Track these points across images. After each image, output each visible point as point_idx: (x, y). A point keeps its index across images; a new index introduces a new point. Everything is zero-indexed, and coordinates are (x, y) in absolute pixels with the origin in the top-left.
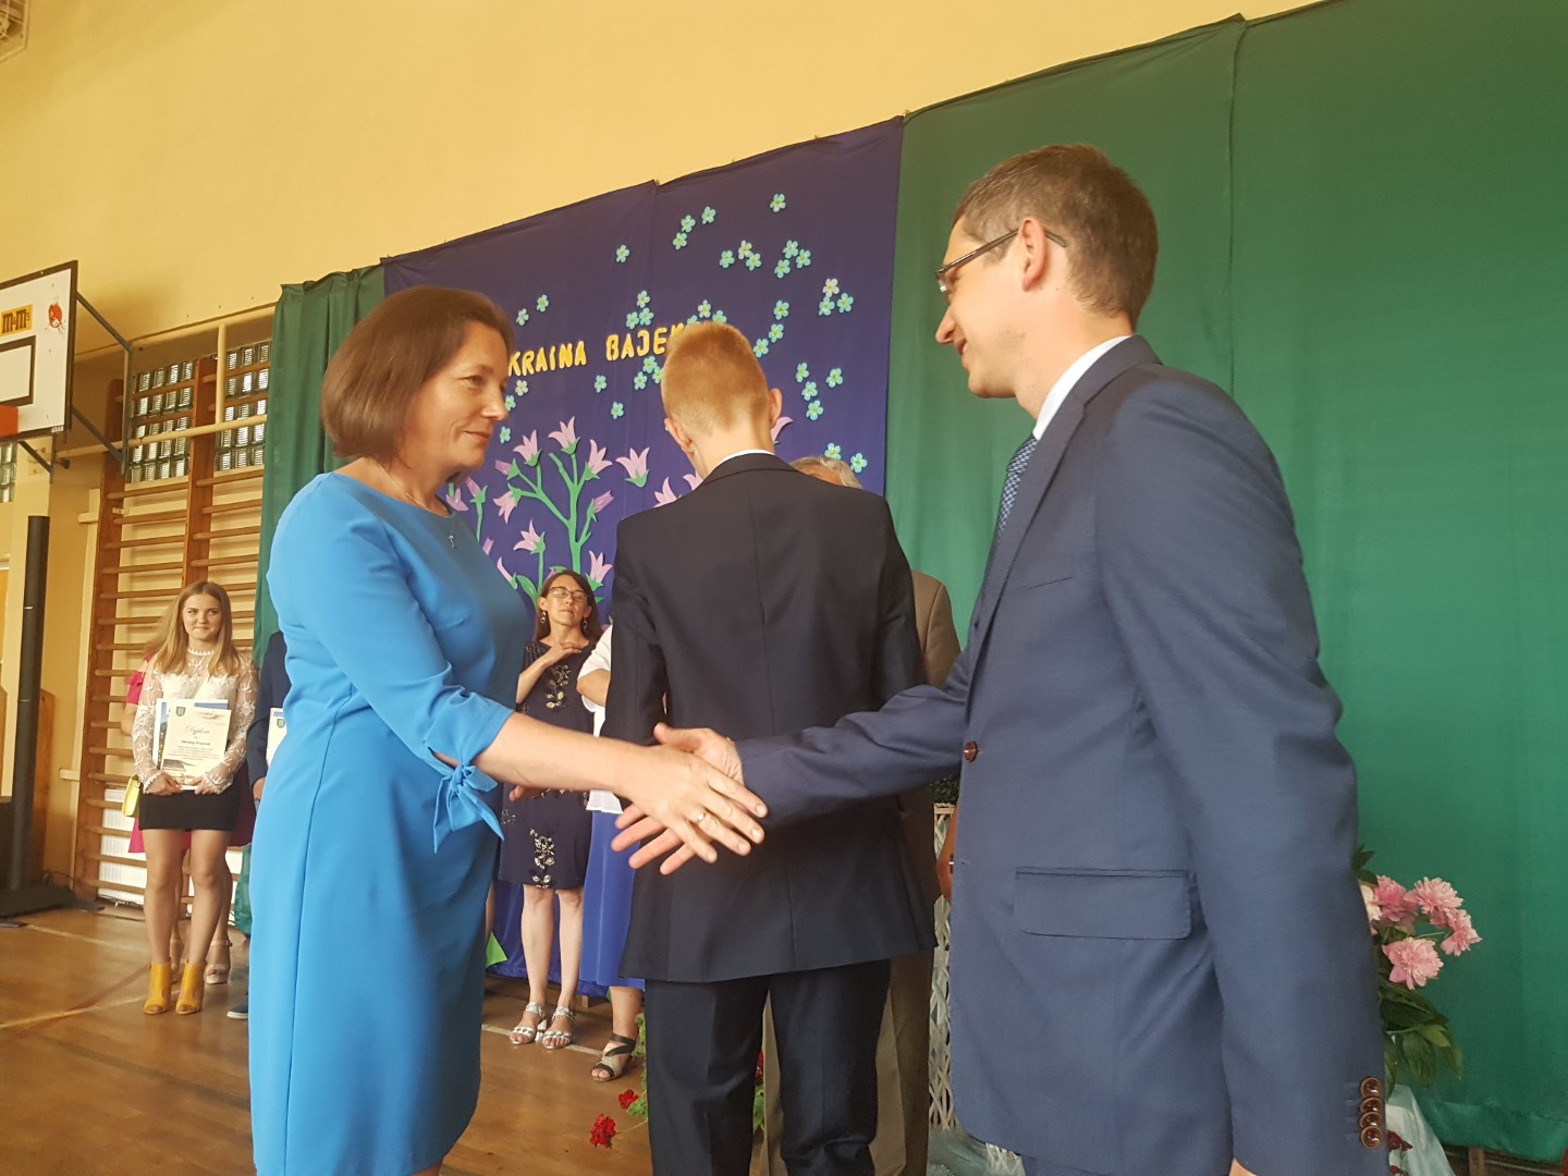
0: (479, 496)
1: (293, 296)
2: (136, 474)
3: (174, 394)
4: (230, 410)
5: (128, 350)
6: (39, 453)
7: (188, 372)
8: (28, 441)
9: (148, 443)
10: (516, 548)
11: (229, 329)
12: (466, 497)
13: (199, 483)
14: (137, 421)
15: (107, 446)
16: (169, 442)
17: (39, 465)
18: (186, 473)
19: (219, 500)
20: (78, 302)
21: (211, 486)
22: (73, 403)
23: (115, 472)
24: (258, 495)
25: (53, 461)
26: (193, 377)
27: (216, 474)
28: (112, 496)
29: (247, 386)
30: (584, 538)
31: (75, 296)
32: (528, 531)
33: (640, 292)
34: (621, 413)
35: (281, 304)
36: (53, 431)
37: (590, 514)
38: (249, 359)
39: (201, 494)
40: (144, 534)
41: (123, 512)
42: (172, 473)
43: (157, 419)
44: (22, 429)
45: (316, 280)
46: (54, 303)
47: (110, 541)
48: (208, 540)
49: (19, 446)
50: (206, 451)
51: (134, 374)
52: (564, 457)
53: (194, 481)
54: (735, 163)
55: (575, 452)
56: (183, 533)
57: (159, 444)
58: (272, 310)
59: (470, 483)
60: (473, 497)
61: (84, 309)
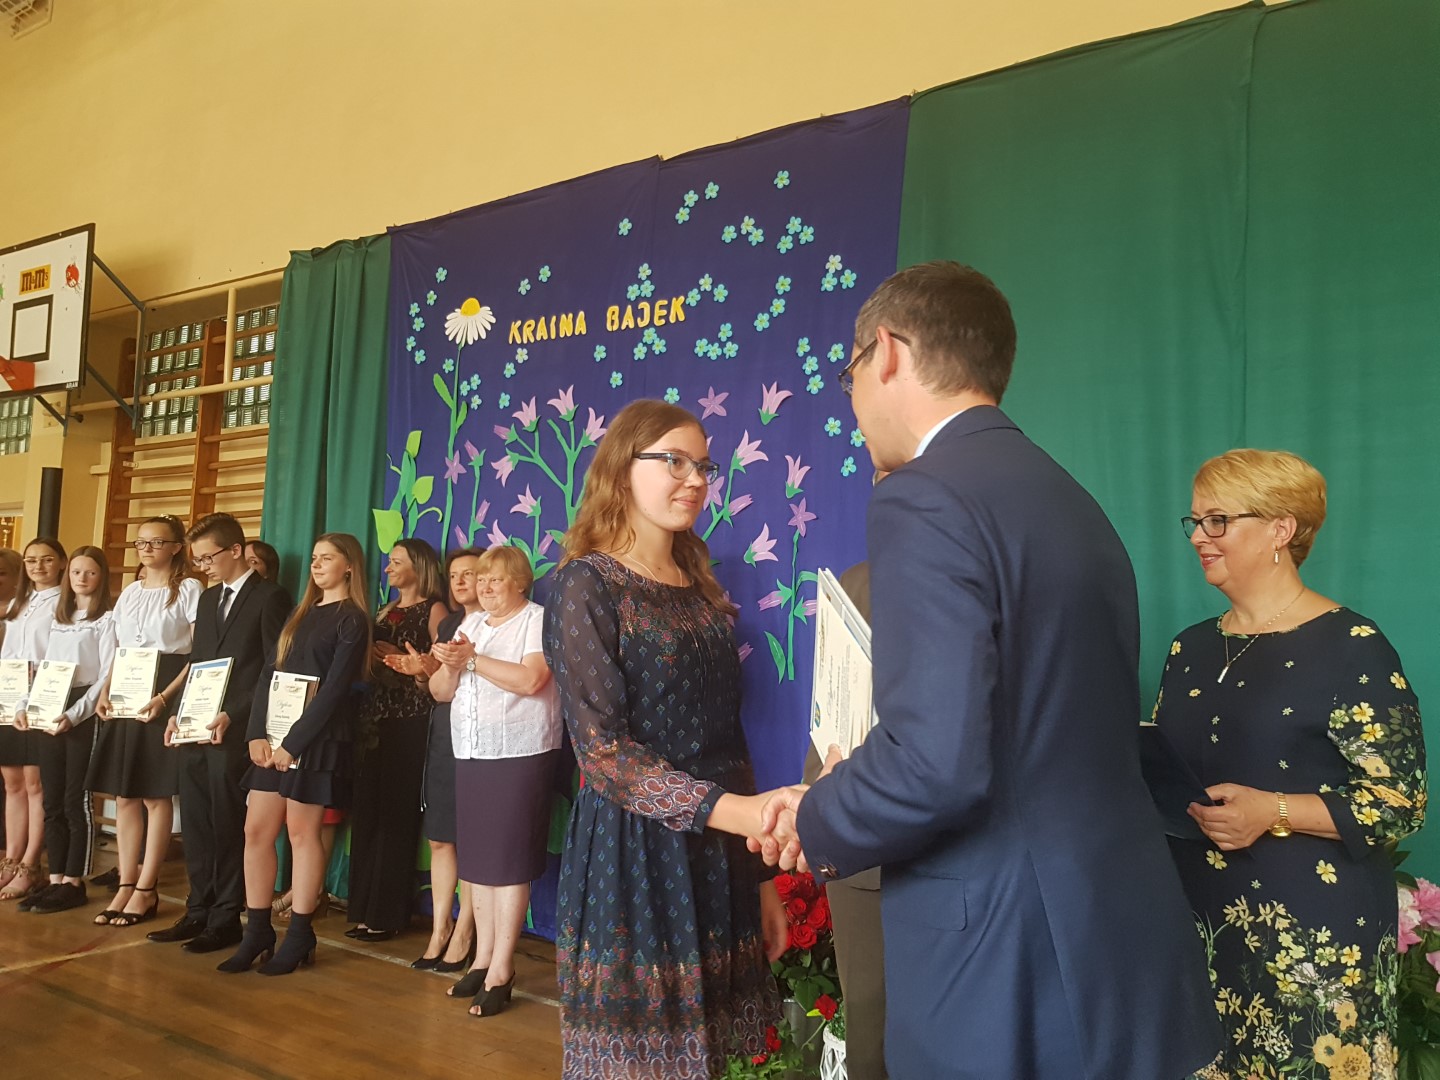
0: (477, 459)
1: (300, 260)
2: (146, 428)
3: (184, 354)
4: (238, 372)
5: (142, 311)
6: (54, 407)
7: (198, 333)
8: (44, 396)
9: (158, 399)
10: (512, 511)
11: (239, 292)
12: (465, 459)
13: (207, 439)
14: (149, 378)
15: (119, 402)
16: (178, 400)
17: (54, 420)
18: (193, 430)
19: (225, 456)
20: (95, 264)
21: (218, 443)
22: (88, 360)
23: (126, 427)
24: (263, 452)
25: (67, 416)
26: (202, 338)
27: (223, 431)
28: (122, 449)
29: (254, 347)
31: (91, 258)
32: (525, 495)
33: (642, 265)
34: (620, 383)
35: (289, 270)
36: (67, 387)
38: (256, 321)
39: (208, 449)
40: (153, 487)
41: (133, 465)
42: (181, 429)
43: (167, 377)
44: (37, 384)
45: (324, 247)
46: (71, 263)
47: (120, 493)
48: (213, 495)
49: (36, 401)
50: (214, 409)
51: (146, 333)
52: (563, 424)
53: (202, 437)
54: (738, 140)
55: (573, 419)
56: (190, 487)
57: (169, 402)
58: (281, 275)
59: (469, 446)
60: (471, 460)
61: (100, 269)
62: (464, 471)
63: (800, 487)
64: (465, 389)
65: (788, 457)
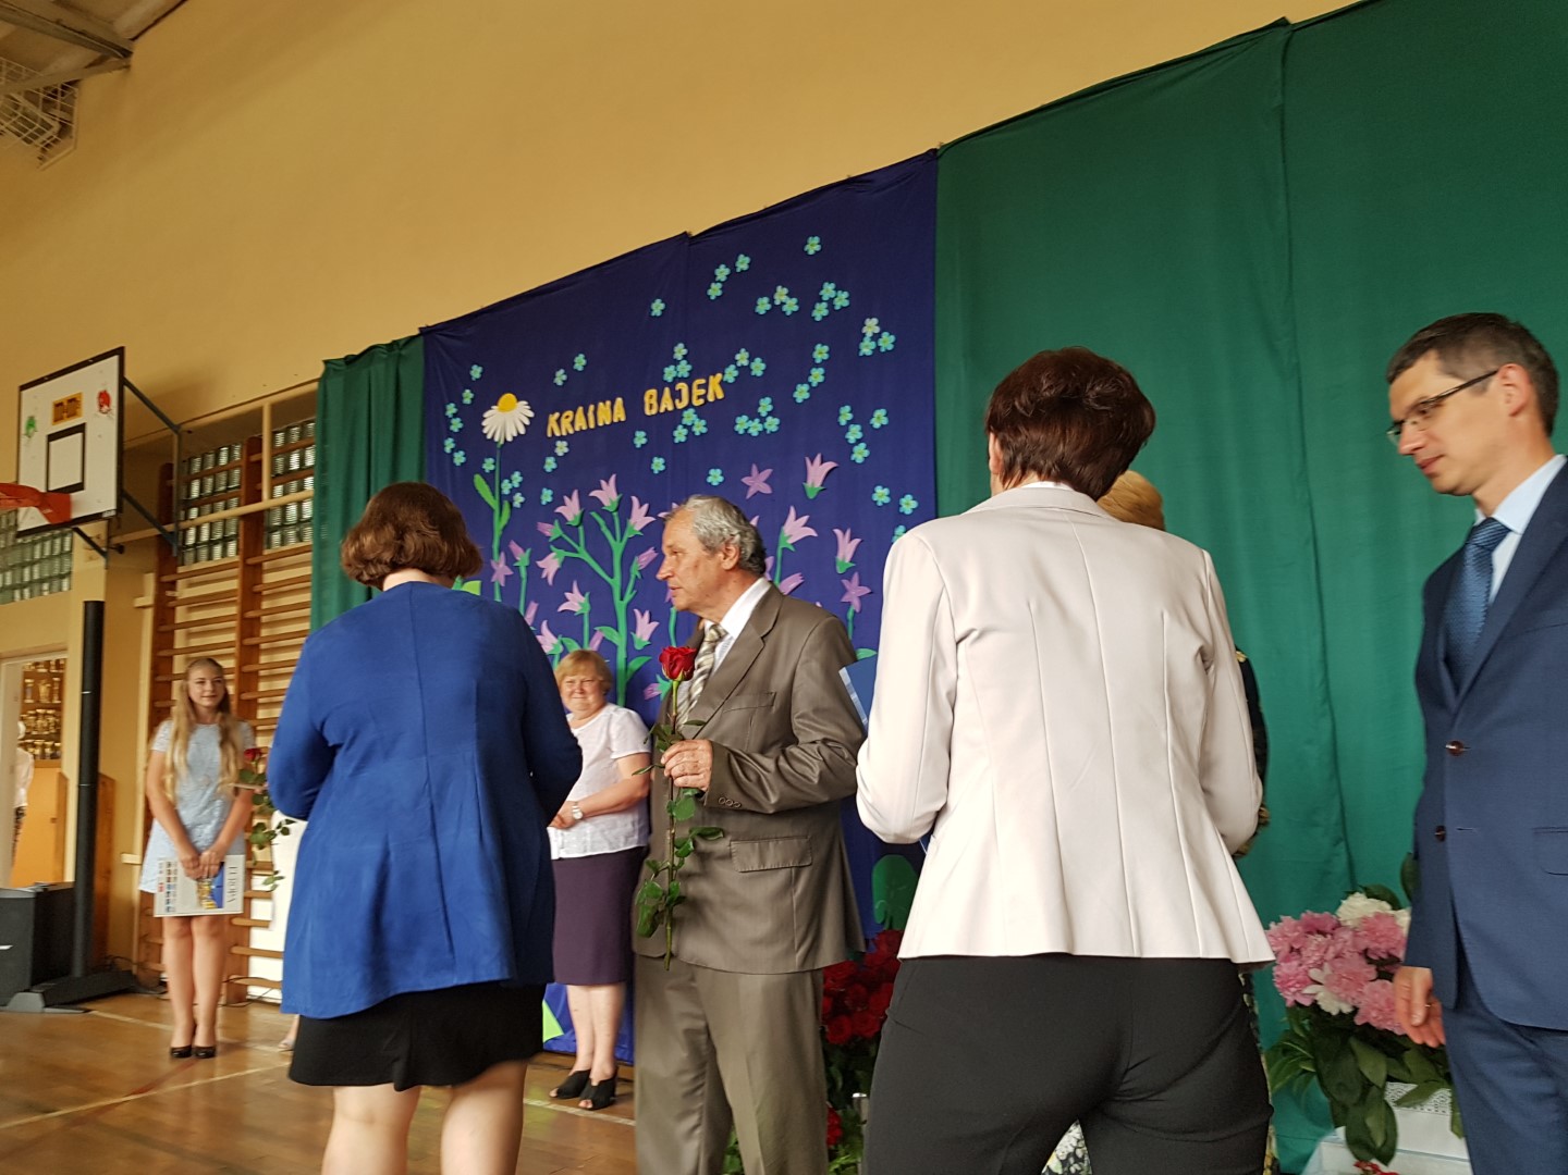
0: (523, 558)
1: (335, 370)
2: (189, 556)
3: (223, 476)
4: (279, 489)
5: (176, 432)
6: (95, 540)
7: (237, 453)
8: (82, 527)
9: (199, 526)
10: (561, 609)
11: (275, 407)
12: (511, 560)
13: (251, 561)
14: (188, 504)
15: (160, 529)
16: (220, 524)
17: (95, 553)
18: (237, 554)
19: (269, 578)
20: (126, 389)
21: (261, 564)
22: (125, 487)
23: (169, 554)
25: (108, 547)
26: (241, 457)
27: (266, 552)
28: (166, 579)
29: (295, 466)
30: (628, 597)
31: (123, 382)
32: (571, 592)
33: (676, 345)
34: (662, 468)
35: (323, 380)
37: (635, 571)
38: (295, 438)
39: (251, 573)
40: (197, 616)
41: (177, 594)
42: (224, 553)
43: (207, 501)
44: (75, 515)
45: (356, 353)
46: (101, 389)
47: (165, 624)
48: (258, 618)
49: (76, 535)
50: (256, 529)
51: (184, 457)
52: (605, 514)
53: (244, 559)
54: (766, 209)
55: (617, 509)
56: (234, 613)
57: (212, 525)
58: (315, 386)
59: (514, 546)
60: (516, 561)
61: (133, 394)
62: (510, 572)
63: (851, 561)
64: (506, 487)
65: (837, 531)
